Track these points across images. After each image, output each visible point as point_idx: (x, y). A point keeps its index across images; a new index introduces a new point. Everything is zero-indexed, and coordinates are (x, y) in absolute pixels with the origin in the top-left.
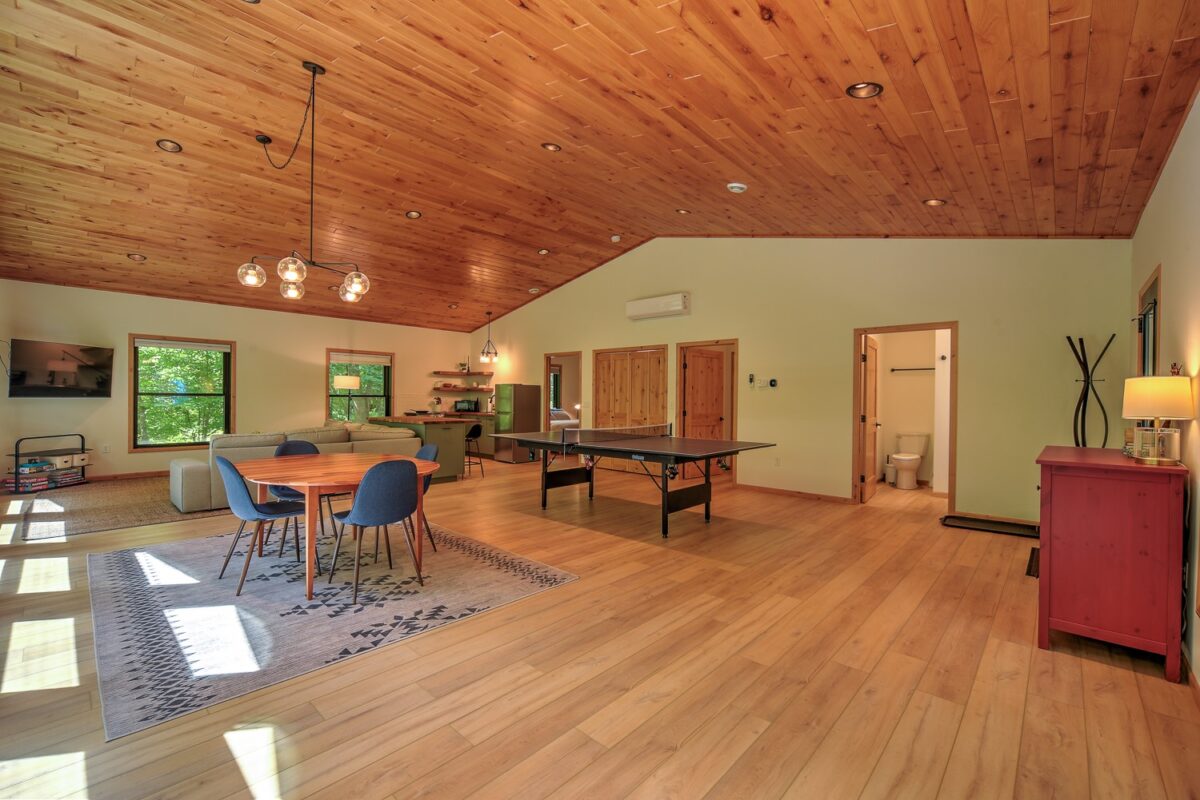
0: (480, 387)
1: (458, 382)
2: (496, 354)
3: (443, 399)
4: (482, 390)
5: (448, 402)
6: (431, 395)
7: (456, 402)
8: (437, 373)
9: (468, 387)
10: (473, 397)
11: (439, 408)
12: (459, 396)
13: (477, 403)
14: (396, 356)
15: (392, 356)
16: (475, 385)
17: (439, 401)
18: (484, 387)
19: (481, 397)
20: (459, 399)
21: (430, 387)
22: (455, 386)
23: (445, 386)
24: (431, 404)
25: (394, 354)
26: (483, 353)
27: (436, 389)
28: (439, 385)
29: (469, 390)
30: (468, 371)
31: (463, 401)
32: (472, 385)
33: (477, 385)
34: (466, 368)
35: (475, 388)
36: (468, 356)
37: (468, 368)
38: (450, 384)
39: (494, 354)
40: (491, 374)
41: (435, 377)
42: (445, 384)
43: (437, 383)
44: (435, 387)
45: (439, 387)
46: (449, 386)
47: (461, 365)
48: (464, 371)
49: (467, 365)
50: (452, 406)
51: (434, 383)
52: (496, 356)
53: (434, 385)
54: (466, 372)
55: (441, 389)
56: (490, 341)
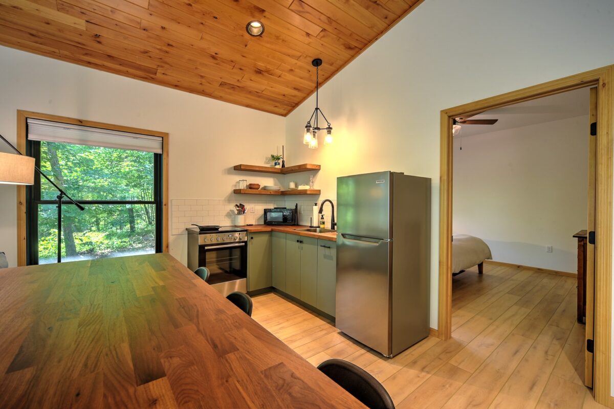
0: (301, 188)
1: (268, 182)
2: (329, 129)
3: (248, 207)
4: (304, 193)
5: (254, 212)
6: (229, 200)
7: (266, 211)
8: (239, 169)
9: (282, 190)
10: (289, 204)
11: (241, 221)
12: (270, 202)
13: (295, 212)
14: (171, 139)
15: (163, 138)
16: (292, 186)
17: (241, 209)
18: (307, 187)
19: (302, 204)
20: (271, 207)
21: (230, 190)
22: (265, 188)
23: (251, 187)
24: (230, 215)
25: (167, 134)
26: (308, 127)
27: (237, 192)
28: (243, 186)
29: (283, 194)
30: (283, 166)
31: (275, 208)
32: (289, 185)
33: (296, 186)
34: (280, 161)
35: (293, 190)
36: (283, 146)
37: (283, 162)
38: (258, 185)
39: (326, 131)
40: (317, 168)
41: (236, 174)
42: (250, 185)
43: (238, 182)
44: (237, 188)
45: (243, 188)
46: (257, 187)
47: (273, 156)
48: (277, 167)
49: (282, 157)
50: (261, 217)
51: (234, 183)
52: (329, 132)
53: (235, 186)
54: (281, 167)
55: (246, 192)
56: (319, 109)
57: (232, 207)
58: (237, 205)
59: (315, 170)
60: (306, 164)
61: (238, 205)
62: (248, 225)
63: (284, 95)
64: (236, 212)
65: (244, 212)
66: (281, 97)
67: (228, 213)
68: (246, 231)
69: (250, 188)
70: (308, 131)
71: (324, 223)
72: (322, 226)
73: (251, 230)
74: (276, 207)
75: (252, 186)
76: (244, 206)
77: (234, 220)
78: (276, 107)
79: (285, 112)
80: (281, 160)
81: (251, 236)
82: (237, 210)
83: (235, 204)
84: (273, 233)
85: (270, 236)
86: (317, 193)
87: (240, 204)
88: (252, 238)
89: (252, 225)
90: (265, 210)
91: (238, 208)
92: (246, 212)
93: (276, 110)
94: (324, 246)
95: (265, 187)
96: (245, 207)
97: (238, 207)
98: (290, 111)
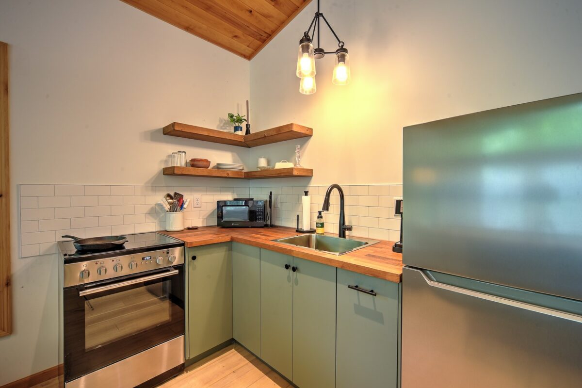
0: (280, 166)
3: (189, 198)
4: (286, 175)
6: (154, 186)
7: (220, 205)
8: (171, 131)
9: (247, 170)
10: (259, 193)
11: (176, 222)
12: (226, 189)
16: (263, 163)
17: (177, 202)
18: (290, 165)
20: (228, 197)
21: (156, 167)
22: (218, 167)
23: (194, 163)
24: (155, 212)
26: (305, 41)
27: (170, 172)
28: (180, 161)
29: (249, 176)
30: (248, 132)
31: (235, 200)
32: (257, 163)
33: (269, 163)
34: (243, 125)
35: (264, 170)
36: (247, 102)
37: (248, 126)
38: (206, 161)
39: (335, 56)
40: (307, 133)
41: (167, 142)
42: (193, 160)
43: (171, 156)
44: (170, 166)
45: (179, 165)
46: (205, 164)
47: (231, 116)
48: (239, 133)
49: (246, 118)
50: (212, 214)
51: (164, 158)
52: (342, 59)
53: (166, 161)
54: (244, 134)
55: (184, 172)
56: (321, 15)
57: (160, 199)
58: (169, 195)
59: (304, 136)
60: (292, 124)
61: (172, 194)
62: (189, 229)
63: (251, 12)
64: (167, 207)
65: (182, 207)
66: (245, 16)
67: (152, 209)
68: (183, 245)
69: (193, 166)
70: (306, 49)
71: (322, 225)
72: (320, 230)
73: (192, 243)
74: (236, 197)
75: (196, 163)
76: (182, 196)
77: (163, 221)
78: (236, 37)
79: (249, 51)
80: (245, 123)
81: (191, 254)
82: (170, 203)
83: (166, 193)
84: (234, 244)
85: (229, 250)
86: (306, 176)
87: (176, 194)
88: (194, 258)
89: (196, 228)
90: (218, 202)
91: (171, 201)
92: (185, 206)
93: (235, 43)
94: (356, 288)
95: (218, 165)
96: (185, 198)
97: (171, 198)
98: (257, 50)
